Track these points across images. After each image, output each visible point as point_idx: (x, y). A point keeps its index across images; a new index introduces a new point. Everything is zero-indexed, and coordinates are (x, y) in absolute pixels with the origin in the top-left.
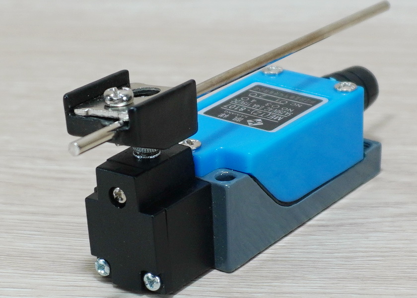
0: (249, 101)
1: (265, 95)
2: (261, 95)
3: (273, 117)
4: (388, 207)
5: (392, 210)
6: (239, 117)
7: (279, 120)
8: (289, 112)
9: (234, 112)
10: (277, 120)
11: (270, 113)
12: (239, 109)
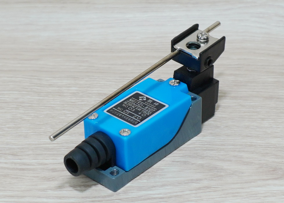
0: (142, 113)
1: (133, 118)
2: (135, 118)
3: (133, 101)
4: (193, 183)
5: (195, 185)
6: (149, 103)
7: (131, 99)
8: (125, 104)
9: (151, 106)
10: (132, 99)
11: (134, 104)
12: (148, 108)
